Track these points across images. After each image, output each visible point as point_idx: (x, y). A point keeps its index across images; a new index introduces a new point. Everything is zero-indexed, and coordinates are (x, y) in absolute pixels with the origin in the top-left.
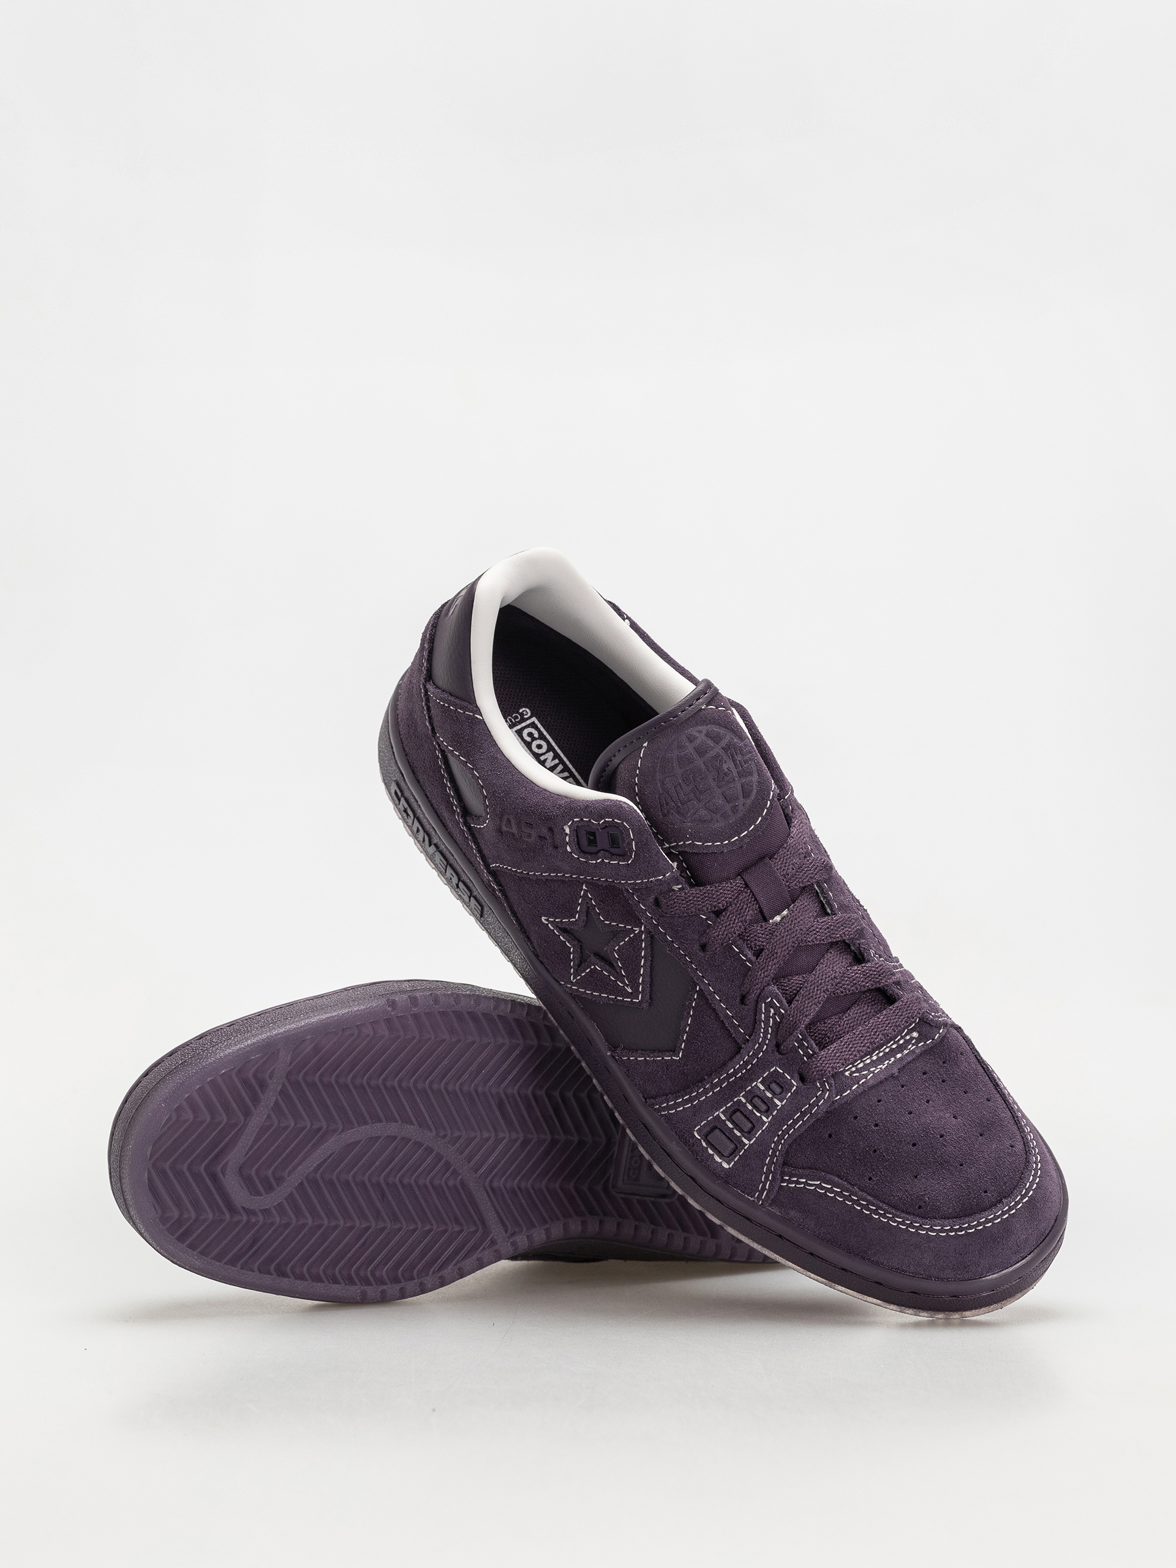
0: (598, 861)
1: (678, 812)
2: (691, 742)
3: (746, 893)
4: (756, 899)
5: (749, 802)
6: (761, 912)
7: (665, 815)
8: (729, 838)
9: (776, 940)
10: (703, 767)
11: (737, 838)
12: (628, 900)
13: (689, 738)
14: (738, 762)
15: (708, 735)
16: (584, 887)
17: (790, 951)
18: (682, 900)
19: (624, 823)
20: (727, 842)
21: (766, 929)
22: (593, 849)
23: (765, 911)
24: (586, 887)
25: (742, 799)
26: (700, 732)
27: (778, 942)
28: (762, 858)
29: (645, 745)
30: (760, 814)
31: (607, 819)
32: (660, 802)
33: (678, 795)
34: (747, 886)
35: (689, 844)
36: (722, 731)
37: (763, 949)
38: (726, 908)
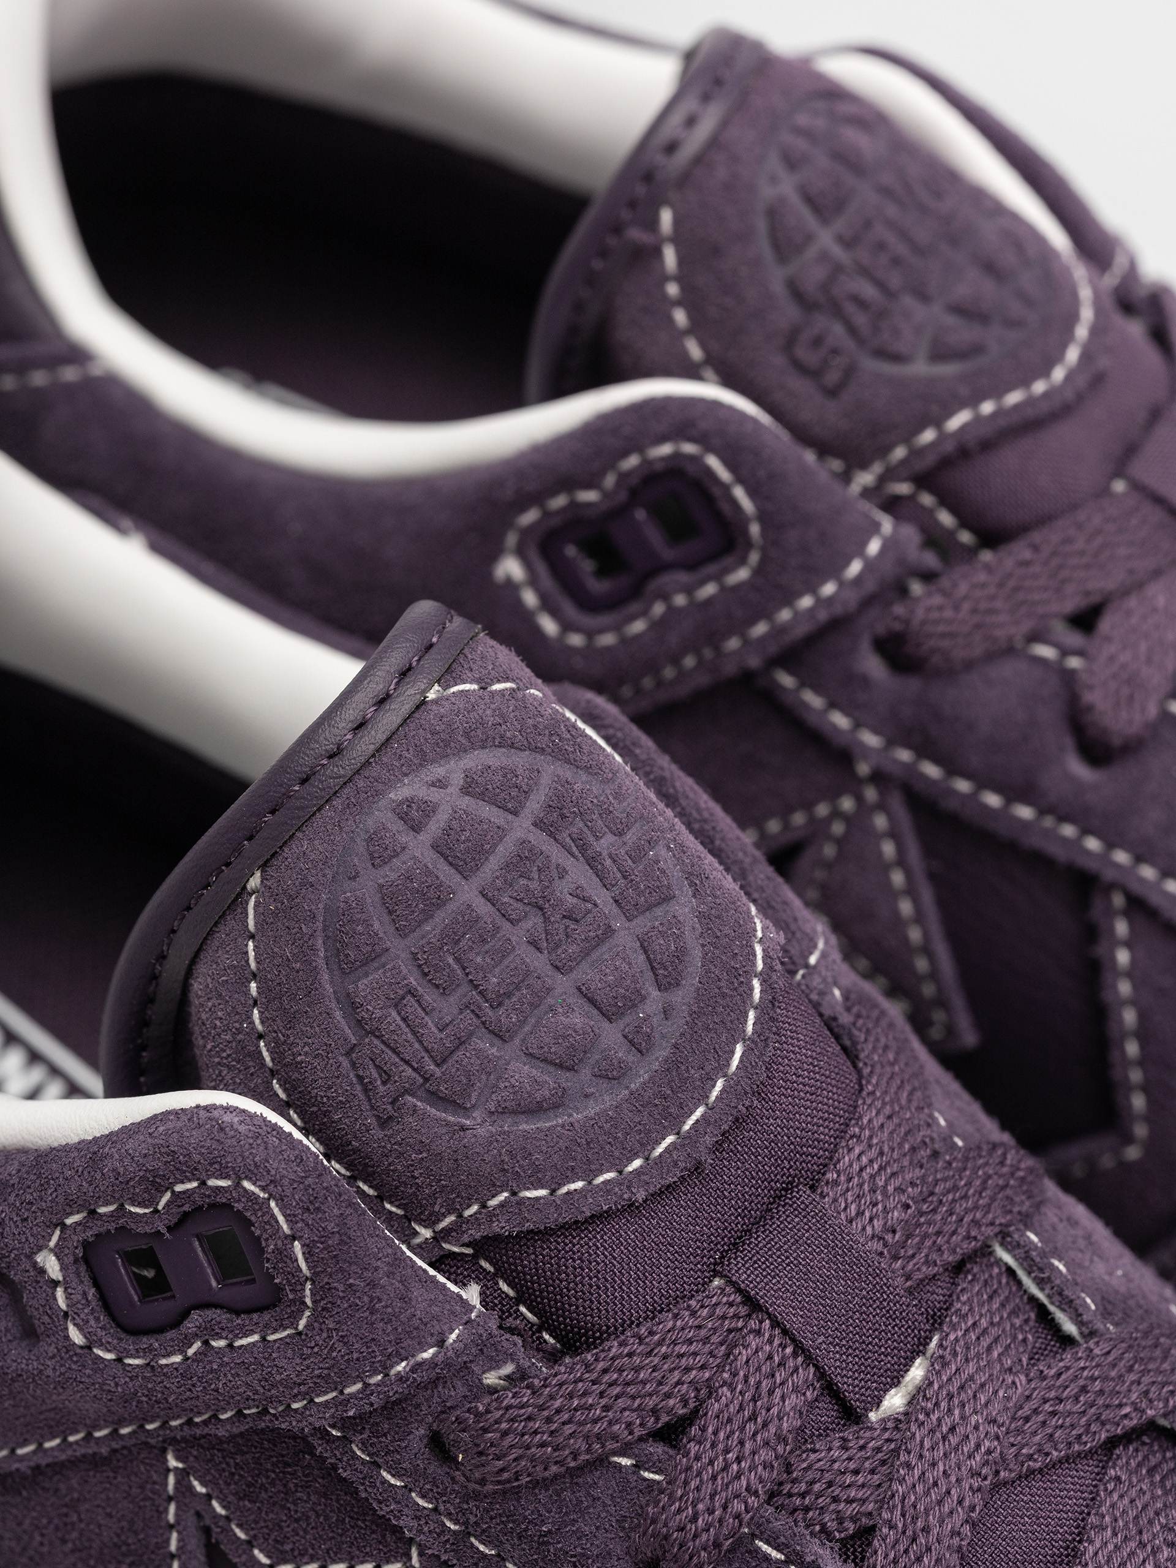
0: (191, 1352)
1: (436, 1098)
2: (416, 828)
3: (758, 1332)
4: (800, 1349)
5: (682, 997)
6: (830, 1389)
7: (384, 1122)
8: (644, 1147)
9: (909, 1481)
10: (483, 908)
11: (670, 1139)
12: (334, 1468)
13: (404, 817)
14: (608, 862)
15: (467, 789)
16: (173, 1463)
17: (972, 1508)
18: (530, 1418)
19: (247, 1184)
20: (637, 1163)
21: (863, 1448)
22: (161, 1308)
23: (843, 1384)
24: (178, 1458)
25: (655, 993)
26: (440, 784)
27: (920, 1489)
28: (782, 1194)
29: (255, 882)
30: (736, 1033)
31: (179, 1188)
32: (360, 1078)
33: (414, 1033)
34: (753, 1305)
35: (502, 1205)
36: (520, 760)
37: (872, 1529)
38: (696, 1411)
